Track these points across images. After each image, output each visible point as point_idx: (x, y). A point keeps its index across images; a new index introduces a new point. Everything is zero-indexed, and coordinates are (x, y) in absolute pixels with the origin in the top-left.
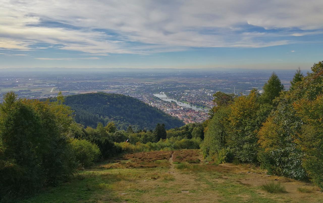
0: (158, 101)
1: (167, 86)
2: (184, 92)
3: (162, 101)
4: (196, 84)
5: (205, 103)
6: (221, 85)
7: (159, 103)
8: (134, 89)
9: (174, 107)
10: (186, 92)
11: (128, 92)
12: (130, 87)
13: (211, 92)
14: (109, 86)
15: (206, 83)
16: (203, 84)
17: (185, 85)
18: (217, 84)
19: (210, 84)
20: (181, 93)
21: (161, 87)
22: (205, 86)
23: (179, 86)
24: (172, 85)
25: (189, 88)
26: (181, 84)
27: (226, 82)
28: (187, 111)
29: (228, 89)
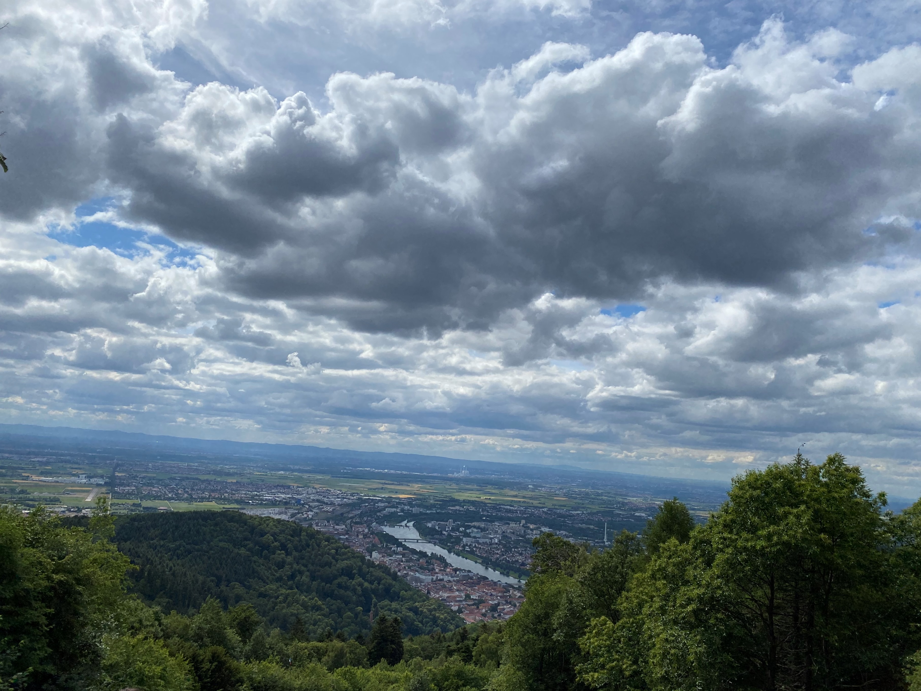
0: (393, 549)
1: (422, 504)
2: (469, 527)
3: (405, 548)
4: (503, 505)
5: (523, 564)
6: (570, 516)
7: (397, 554)
8: (329, 509)
9: (437, 570)
10: (475, 527)
11: (310, 516)
12: (318, 501)
14: (259, 496)
15: (529, 507)
16: (522, 508)
17: (472, 507)
18: (558, 511)
19: (541, 510)
20: (461, 529)
21: (406, 508)
22: (526, 514)
23: (457, 508)
24: (436, 502)
25: (482, 515)
26: (462, 504)
27: (584, 508)
28: (473, 583)
29: (589, 528)
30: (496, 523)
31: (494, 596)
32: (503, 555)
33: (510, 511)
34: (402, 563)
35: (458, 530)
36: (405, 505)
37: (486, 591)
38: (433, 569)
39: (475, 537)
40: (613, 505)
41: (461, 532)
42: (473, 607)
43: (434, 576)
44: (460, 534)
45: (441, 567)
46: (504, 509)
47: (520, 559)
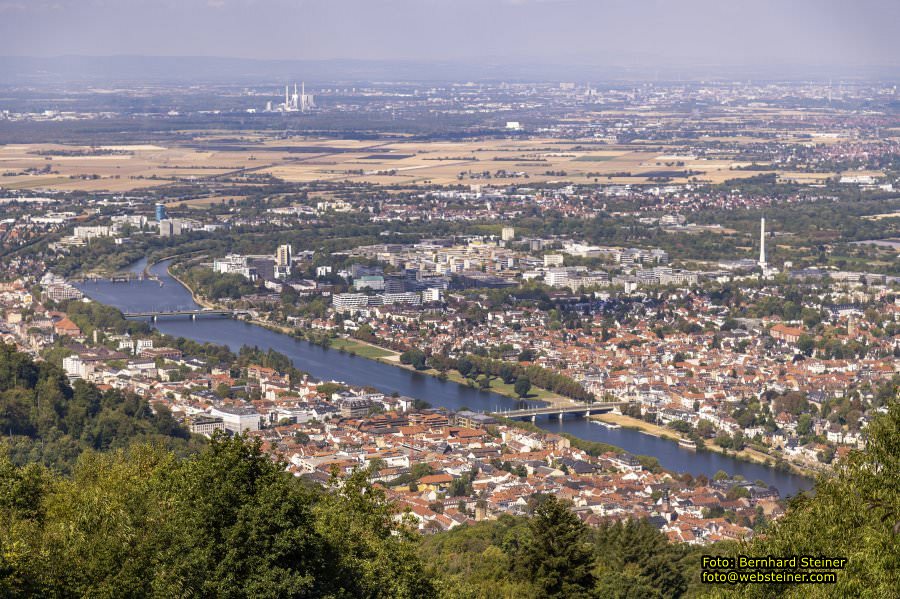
0: (122, 346)
1: (183, 207)
2: (341, 262)
4: (438, 187)
5: (528, 355)
6: (645, 202)
7: (137, 359)
9: (271, 396)
10: (361, 261)
13: (571, 261)
15: (519, 186)
16: (497, 193)
17: (341, 203)
18: (608, 192)
19: (556, 192)
20: (321, 271)
21: (135, 220)
22: (512, 209)
23: (297, 209)
24: (227, 199)
25: (380, 223)
26: (310, 196)
27: (684, 174)
28: (385, 422)
29: (708, 233)
30: (424, 245)
31: (457, 452)
32: (464, 335)
33: (460, 205)
34: (160, 385)
35: (312, 275)
36: (131, 213)
37: (431, 440)
38: (258, 394)
39: (367, 291)
40: (771, 157)
41: (321, 279)
42: (399, 489)
43: (266, 413)
44: (321, 285)
45: (282, 386)
46: (442, 200)
47: (517, 341)
